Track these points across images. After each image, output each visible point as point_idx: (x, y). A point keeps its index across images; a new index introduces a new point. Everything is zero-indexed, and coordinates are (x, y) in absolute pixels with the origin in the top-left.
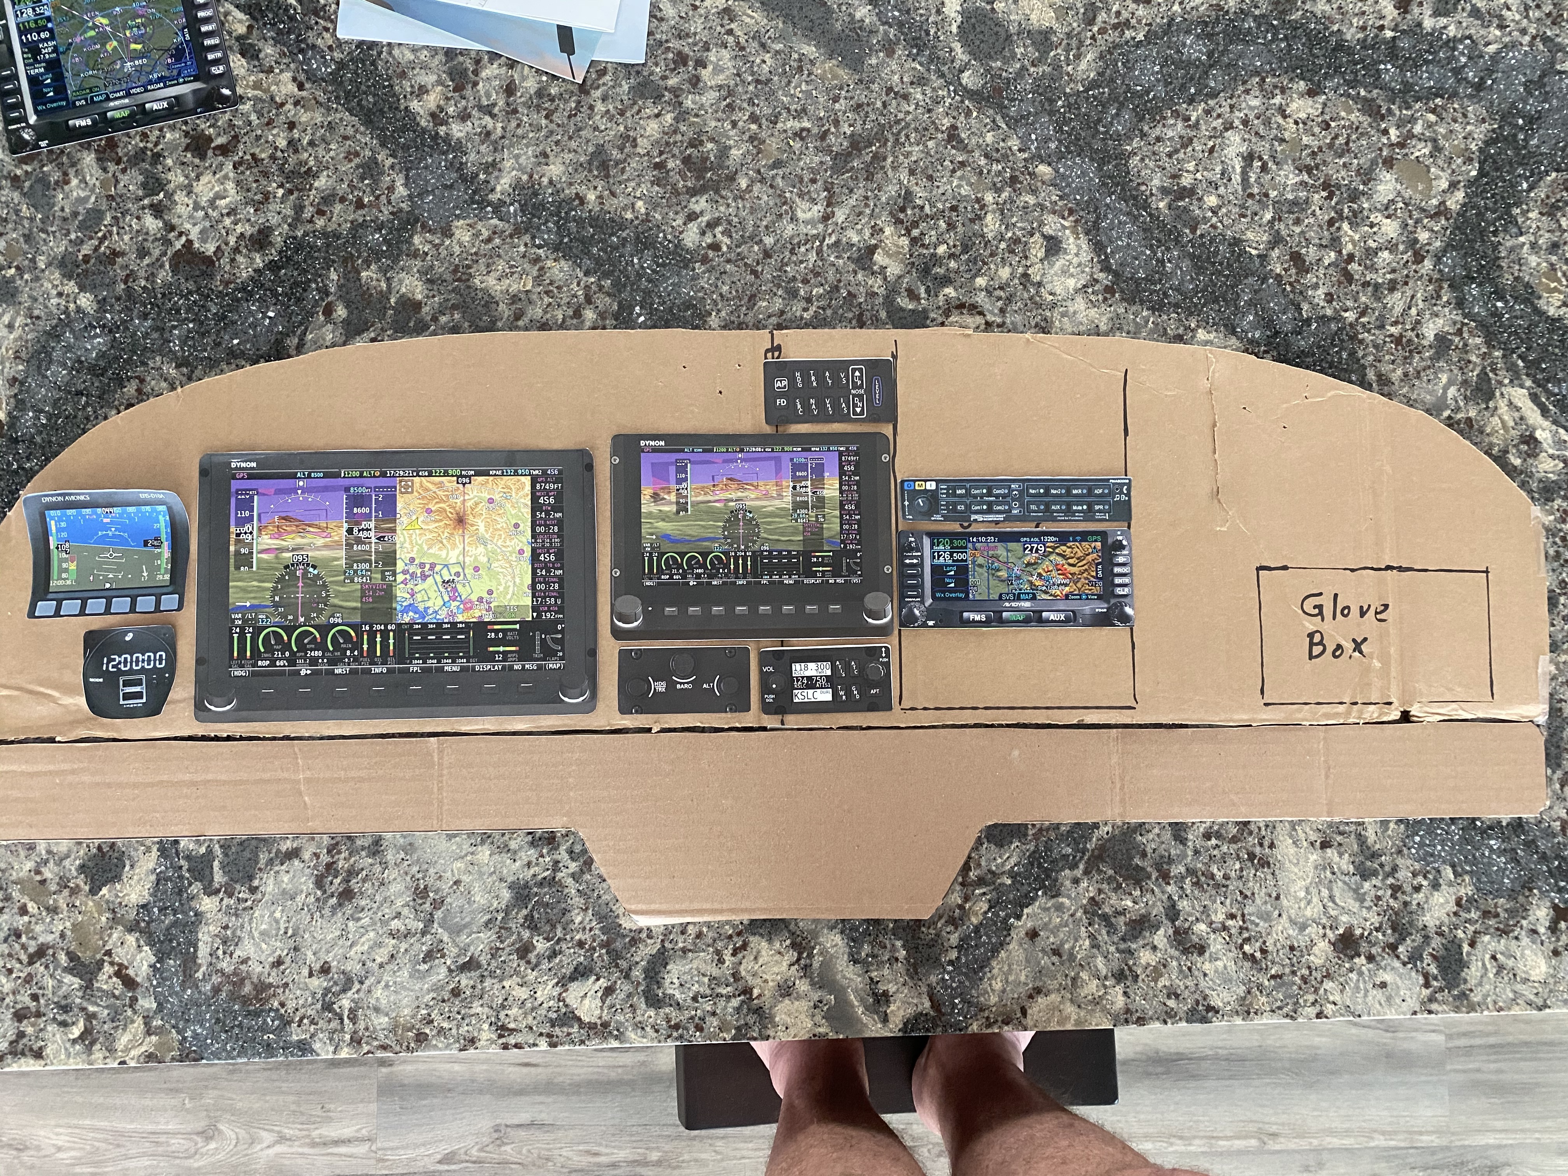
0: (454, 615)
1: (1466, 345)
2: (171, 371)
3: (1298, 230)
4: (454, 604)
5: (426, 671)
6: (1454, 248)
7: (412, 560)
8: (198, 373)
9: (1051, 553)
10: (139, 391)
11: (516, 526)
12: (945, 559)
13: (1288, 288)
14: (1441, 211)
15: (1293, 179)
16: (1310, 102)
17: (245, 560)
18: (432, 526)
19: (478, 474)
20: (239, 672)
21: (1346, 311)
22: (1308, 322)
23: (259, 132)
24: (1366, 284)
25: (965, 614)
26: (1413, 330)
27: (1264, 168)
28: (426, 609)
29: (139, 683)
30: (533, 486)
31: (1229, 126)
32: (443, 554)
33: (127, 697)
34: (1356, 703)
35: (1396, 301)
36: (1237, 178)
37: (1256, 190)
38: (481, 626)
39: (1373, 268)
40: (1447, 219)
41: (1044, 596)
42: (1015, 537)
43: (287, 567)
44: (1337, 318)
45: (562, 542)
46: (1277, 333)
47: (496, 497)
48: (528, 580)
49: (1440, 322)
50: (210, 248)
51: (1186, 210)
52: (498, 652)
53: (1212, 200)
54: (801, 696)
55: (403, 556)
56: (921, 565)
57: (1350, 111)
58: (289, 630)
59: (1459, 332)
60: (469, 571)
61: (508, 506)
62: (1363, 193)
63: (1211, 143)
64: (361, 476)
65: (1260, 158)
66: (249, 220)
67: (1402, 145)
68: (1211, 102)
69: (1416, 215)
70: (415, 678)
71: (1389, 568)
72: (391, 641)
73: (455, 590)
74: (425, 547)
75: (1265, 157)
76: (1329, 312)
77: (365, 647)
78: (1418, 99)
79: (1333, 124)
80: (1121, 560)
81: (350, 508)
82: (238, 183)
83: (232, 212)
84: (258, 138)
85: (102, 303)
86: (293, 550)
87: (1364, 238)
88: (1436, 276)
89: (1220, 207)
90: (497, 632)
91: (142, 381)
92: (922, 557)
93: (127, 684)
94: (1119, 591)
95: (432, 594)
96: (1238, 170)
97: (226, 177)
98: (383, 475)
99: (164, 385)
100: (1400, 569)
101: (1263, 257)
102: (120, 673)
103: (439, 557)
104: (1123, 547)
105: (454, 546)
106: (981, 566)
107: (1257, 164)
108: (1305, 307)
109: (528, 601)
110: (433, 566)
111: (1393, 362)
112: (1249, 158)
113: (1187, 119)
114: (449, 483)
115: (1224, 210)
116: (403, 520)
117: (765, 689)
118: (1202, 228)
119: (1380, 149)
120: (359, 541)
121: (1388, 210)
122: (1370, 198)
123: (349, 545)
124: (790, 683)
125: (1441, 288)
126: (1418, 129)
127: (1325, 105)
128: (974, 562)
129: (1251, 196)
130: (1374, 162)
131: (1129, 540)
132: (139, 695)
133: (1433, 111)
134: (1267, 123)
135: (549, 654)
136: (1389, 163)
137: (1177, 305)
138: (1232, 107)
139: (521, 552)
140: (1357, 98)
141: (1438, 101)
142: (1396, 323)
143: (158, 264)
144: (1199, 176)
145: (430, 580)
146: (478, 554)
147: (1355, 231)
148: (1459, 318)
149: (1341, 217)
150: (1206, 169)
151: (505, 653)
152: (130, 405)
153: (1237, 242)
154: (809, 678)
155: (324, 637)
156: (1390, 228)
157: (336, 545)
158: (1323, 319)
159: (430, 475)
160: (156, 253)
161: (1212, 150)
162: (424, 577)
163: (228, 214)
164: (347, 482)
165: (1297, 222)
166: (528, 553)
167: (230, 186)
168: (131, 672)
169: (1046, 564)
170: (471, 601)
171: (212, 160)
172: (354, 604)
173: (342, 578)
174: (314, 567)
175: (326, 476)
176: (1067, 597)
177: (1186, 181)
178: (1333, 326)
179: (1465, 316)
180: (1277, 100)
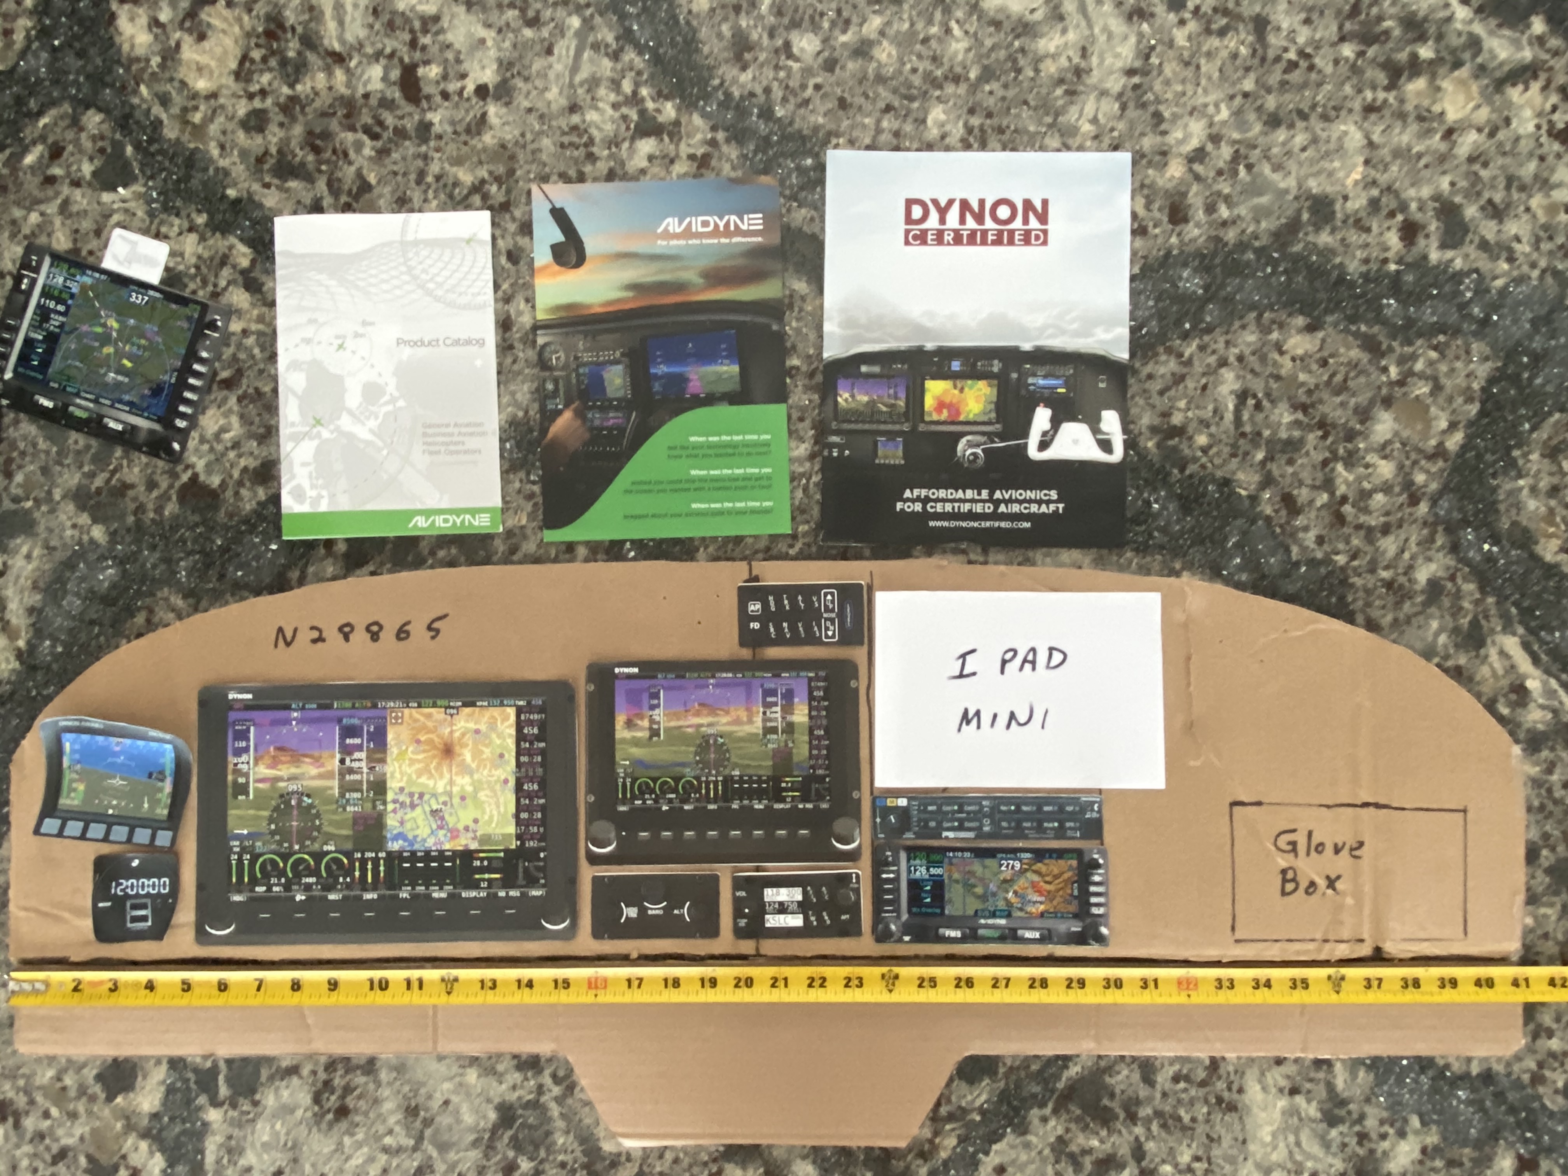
0: (442, 843)
1: (1459, 590)
2: (178, 602)
3: (1290, 470)
4: (442, 833)
5: (415, 897)
6: (1452, 490)
7: (402, 789)
8: (204, 603)
9: (1026, 870)
10: (148, 621)
11: (501, 756)
12: (921, 873)
13: (1278, 530)
14: (1440, 452)
15: (1287, 418)
16: (1308, 337)
17: (243, 789)
18: (420, 757)
19: (465, 705)
20: (237, 898)
21: (1337, 553)
22: (1297, 564)
23: (262, 366)
24: (1359, 527)
25: (941, 931)
26: (1405, 574)
27: (1258, 406)
28: (415, 837)
29: (144, 907)
30: (518, 716)
31: (1223, 363)
32: (431, 783)
33: (135, 919)
34: (1326, 941)
35: (1389, 545)
36: (1229, 416)
37: (1248, 429)
38: (467, 855)
39: (1366, 511)
40: (1446, 461)
41: (1020, 914)
42: (991, 853)
43: (282, 796)
44: (1327, 561)
45: (545, 772)
46: (1264, 577)
47: (483, 727)
48: (512, 809)
49: (1433, 567)
50: (215, 481)
51: (1175, 449)
52: (484, 880)
53: (1202, 440)
54: (773, 921)
55: (393, 784)
56: (896, 880)
57: (1349, 348)
58: (285, 857)
59: (1452, 578)
60: (456, 800)
61: (494, 736)
62: (1360, 433)
63: (1204, 381)
64: (353, 707)
65: (1255, 396)
66: (252, 454)
67: (1401, 383)
68: (1206, 338)
69: (1413, 456)
70: (405, 904)
71: (1366, 805)
72: (382, 868)
73: (442, 818)
74: (414, 777)
75: (1260, 395)
76: (1319, 555)
77: (357, 874)
78: (1420, 335)
79: (1331, 361)
80: (1097, 878)
81: (343, 738)
82: (242, 417)
83: (236, 445)
84: (261, 372)
85: (113, 535)
86: (289, 779)
87: (1359, 480)
88: (1431, 519)
89: (1210, 446)
90: (482, 860)
91: (151, 611)
92: (898, 872)
93: (135, 907)
94: (1095, 911)
95: (420, 822)
96: (1231, 407)
97: (230, 411)
98: (375, 706)
99: (171, 615)
100: (1377, 806)
101: (1254, 499)
102: (127, 896)
103: (426, 786)
104: (1098, 866)
105: (441, 776)
106: (957, 881)
107: (1251, 402)
108: (1295, 550)
109: (511, 829)
110: (421, 796)
111: (1383, 607)
112: (1242, 396)
113: (1180, 355)
114: (437, 714)
115: (1214, 450)
116: (393, 750)
117: (738, 913)
118: (1191, 469)
119: (1379, 388)
120: (351, 771)
121: (1383, 450)
122: (1366, 438)
123: (342, 775)
124: (761, 909)
125: (1436, 532)
126: (1419, 366)
127: (1323, 341)
128: (950, 877)
129: (1243, 435)
130: (1372, 402)
131: (1105, 857)
132: (144, 919)
133: (1435, 348)
134: (1263, 359)
135: (532, 882)
136: (1387, 402)
137: (1162, 547)
138: (1227, 343)
139: (506, 781)
140: (1357, 335)
141: (1442, 338)
142: (1387, 568)
143: (165, 497)
144: (1190, 414)
145: (419, 810)
146: (464, 782)
147: (1349, 471)
148: (1453, 563)
149: (1335, 457)
150: (1198, 407)
151: (490, 881)
152: (139, 635)
153: (1226, 482)
154: (781, 904)
155: (318, 863)
156: (1386, 469)
157: (329, 775)
158: (1313, 563)
159: (419, 706)
160: (164, 484)
161: (1204, 388)
162: (413, 806)
163: (233, 448)
164: (340, 713)
165: (1291, 462)
166: (512, 783)
167: (235, 420)
168: (137, 895)
169: (1022, 882)
170: (458, 831)
171: (217, 394)
172: (345, 832)
173: (334, 806)
174: (308, 796)
175: (321, 707)
176: (1042, 915)
177: (1177, 419)
178: (1323, 571)
179: (1460, 560)
180: (1275, 336)
